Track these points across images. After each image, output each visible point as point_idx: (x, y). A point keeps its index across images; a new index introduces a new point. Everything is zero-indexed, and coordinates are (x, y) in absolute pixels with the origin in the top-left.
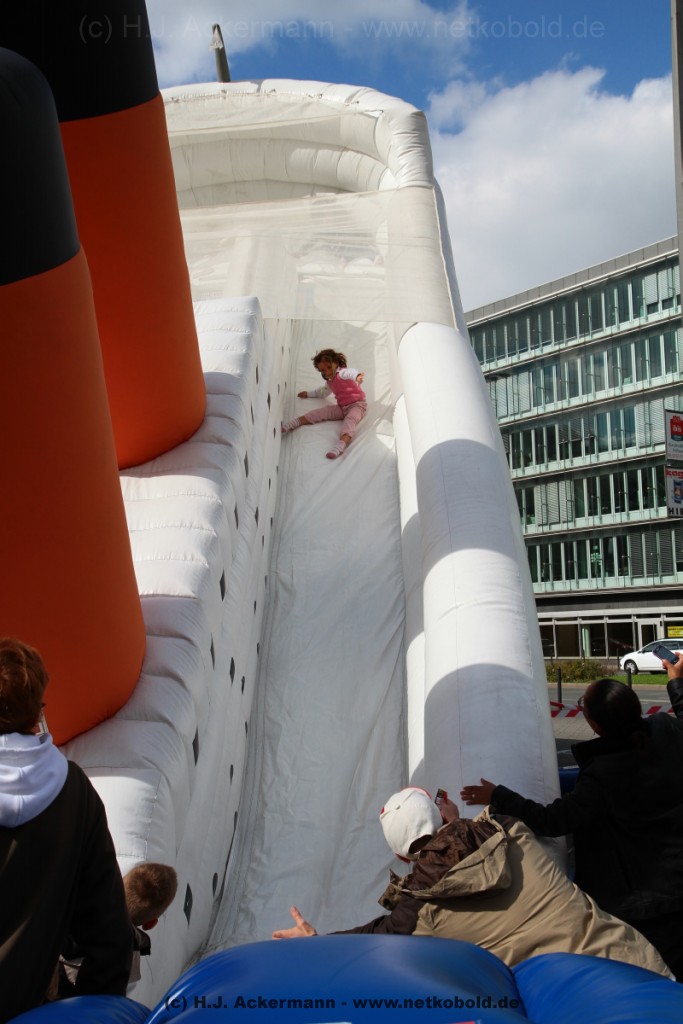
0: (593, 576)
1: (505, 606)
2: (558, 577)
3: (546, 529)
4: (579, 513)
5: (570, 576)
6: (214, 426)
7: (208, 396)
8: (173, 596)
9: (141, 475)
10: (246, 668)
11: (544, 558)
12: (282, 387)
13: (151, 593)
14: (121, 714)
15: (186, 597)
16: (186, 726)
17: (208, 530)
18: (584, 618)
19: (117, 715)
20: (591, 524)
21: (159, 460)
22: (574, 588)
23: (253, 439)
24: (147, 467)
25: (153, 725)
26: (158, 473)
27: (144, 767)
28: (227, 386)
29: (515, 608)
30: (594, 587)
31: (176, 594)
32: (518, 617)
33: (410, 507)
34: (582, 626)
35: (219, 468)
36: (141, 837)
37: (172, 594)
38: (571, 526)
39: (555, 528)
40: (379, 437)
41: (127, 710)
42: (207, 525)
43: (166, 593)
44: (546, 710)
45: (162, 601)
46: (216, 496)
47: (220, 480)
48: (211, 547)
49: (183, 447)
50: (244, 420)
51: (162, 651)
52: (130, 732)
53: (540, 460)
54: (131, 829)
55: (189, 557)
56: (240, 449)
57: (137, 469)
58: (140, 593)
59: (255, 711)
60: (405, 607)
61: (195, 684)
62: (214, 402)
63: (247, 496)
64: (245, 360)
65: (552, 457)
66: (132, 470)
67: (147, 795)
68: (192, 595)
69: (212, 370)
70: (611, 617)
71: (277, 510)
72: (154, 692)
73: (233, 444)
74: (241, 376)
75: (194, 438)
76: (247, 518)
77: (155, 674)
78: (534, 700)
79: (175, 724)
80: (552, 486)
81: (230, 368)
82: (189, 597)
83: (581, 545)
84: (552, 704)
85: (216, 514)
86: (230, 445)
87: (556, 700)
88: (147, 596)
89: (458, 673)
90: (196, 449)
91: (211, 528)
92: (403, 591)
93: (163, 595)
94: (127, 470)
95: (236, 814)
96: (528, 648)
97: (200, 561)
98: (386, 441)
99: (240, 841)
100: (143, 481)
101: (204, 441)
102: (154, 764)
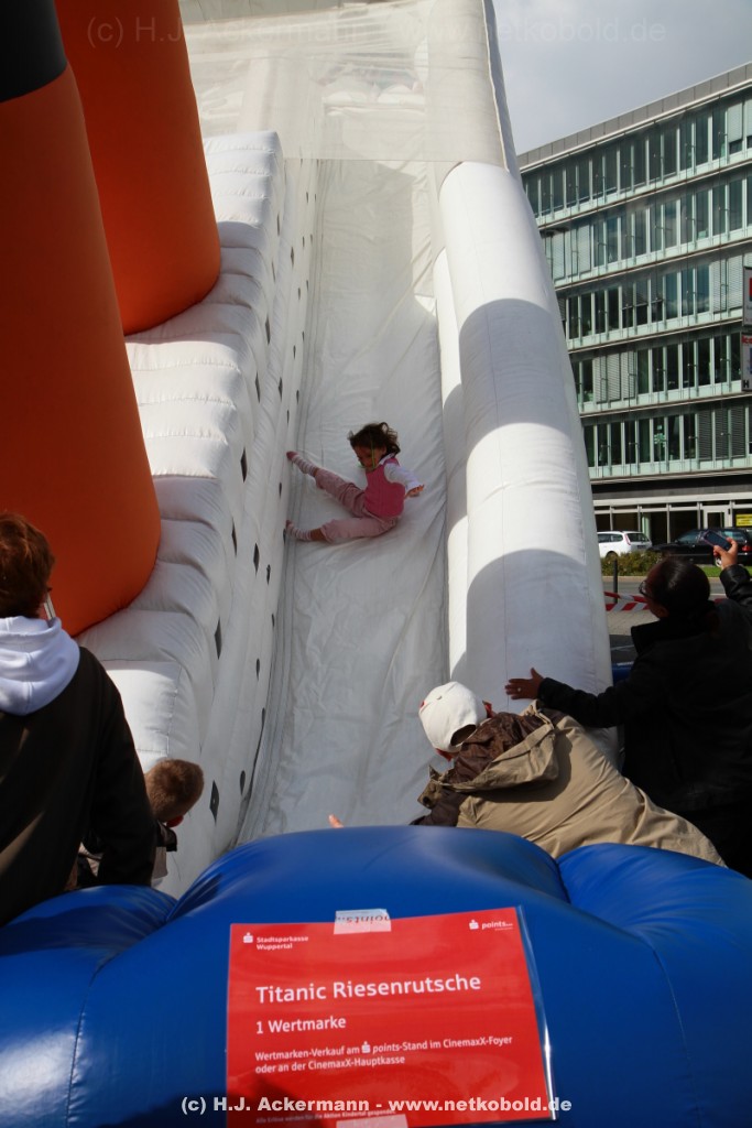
0: (656, 459)
1: (556, 486)
2: (617, 461)
3: (605, 407)
4: (642, 389)
5: (630, 460)
6: (230, 284)
7: (224, 251)
8: (189, 476)
9: (150, 341)
10: (272, 554)
11: (602, 440)
12: (308, 241)
13: (165, 473)
14: (137, 603)
15: (203, 477)
16: (207, 617)
17: (226, 402)
18: (644, 506)
19: (132, 605)
20: (655, 402)
21: (169, 324)
22: (635, 473)
23: (275, 300)
24: (156, 332)
25: (171, 614)
26: (168, 339)
27: (164, 660)
28: (245, 239)
29: (568, 489)
30: (657, 472)
31: (193, 474)
32: (570, 498)
33: (452, 377)
34: (643, 515)
35: (237, 333)
36: (162, 732)
37: (187, 474)
38: (633, 403)
39: (615, 406)
40: (418, 298)
41: (142, 600)
42: (225, 398)
43: (181, 473)
44: (600, 600)
45: (177, 482)
46: (234, 364)
47: (239, 346)
48: (230, 421)
49: (196, 309)
50: (265, 279)
51: (179, 536)
52: (146, 623)
53: (600, 329)
54: (150, 724)
55: (206, 433)
56: (261, 311)
57: (146, 335)
58: (153, 473)
59: (281, 603)
60: (446, 489)
61: (216, 571)
62: (230, 257)
63: (269, 365)
64: (264, 208)
65: (614, 325)
66: (139, 335)
67: (167, 689)
68: (211, 475)
69: (227, 219)
70: (674, 505)
71: (304, 383)
72: (171, 580)
73: (252, 304)
74: (260, 226)
75: (208, 299)
76: (270, 389)
77: (171, 561)
78: (586, 588)
79: (195, 614)
80: (613, 358)
81: (248, 218)
82: (207, 477)
83: (644, 425)
84: (607, 594)
85: (235, 384)
86: (250, 307)
87: (612, 591)
88: (161, 476)
89: (503, 558)
90: (210, 311)
91: (229, 400)
92: (445, 471)
93: (178, 476)
94: (133, 336)
95: (264, 711)
96: (581, 531)
97: (219, 438)
98: (425, 303)
99: (269, 738)
100: (152, 348)
101: (219, 302)
102: (173, 657)
